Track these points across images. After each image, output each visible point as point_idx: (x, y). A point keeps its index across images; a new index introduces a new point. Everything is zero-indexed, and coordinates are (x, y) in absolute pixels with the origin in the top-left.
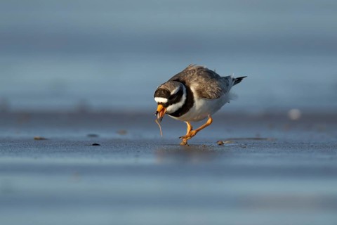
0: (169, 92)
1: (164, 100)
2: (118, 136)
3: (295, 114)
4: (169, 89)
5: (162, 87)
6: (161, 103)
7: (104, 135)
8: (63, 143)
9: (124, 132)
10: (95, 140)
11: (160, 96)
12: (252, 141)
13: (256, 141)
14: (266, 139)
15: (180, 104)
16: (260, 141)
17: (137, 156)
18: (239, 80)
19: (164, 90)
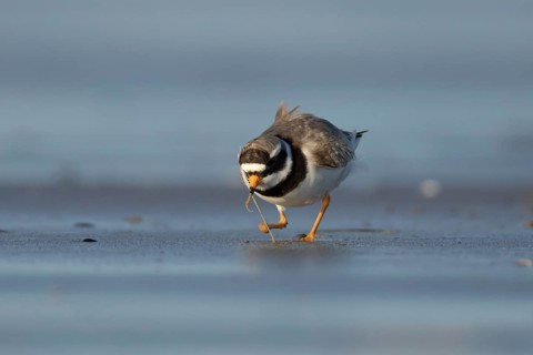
0: (267, 155)
1: (260, 167)
2: (127, 226)
3: (430, 188)
4: (266, 149)
5: (253, 146)
6: (255, 173)
7: (103, 224)
8: (33, 238)
9: (137, 220)
10: (89, 233)
11: (251, 160)
12: (358, 234)
13: (364, 234)
14: (380, 231)
15: (283, 174)
16: (370, 234)
17: (160, 260)
18: (359, 135)
19: (258, 152)
